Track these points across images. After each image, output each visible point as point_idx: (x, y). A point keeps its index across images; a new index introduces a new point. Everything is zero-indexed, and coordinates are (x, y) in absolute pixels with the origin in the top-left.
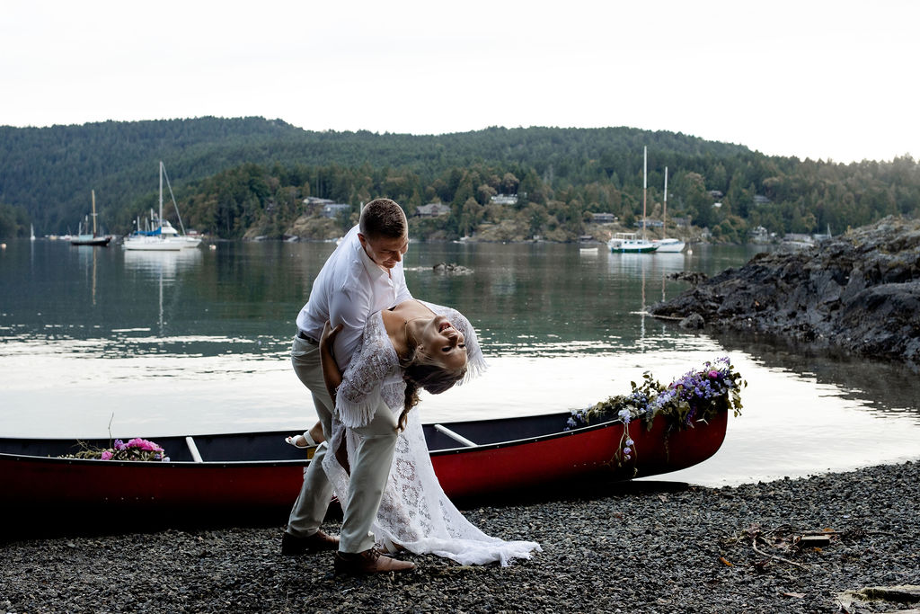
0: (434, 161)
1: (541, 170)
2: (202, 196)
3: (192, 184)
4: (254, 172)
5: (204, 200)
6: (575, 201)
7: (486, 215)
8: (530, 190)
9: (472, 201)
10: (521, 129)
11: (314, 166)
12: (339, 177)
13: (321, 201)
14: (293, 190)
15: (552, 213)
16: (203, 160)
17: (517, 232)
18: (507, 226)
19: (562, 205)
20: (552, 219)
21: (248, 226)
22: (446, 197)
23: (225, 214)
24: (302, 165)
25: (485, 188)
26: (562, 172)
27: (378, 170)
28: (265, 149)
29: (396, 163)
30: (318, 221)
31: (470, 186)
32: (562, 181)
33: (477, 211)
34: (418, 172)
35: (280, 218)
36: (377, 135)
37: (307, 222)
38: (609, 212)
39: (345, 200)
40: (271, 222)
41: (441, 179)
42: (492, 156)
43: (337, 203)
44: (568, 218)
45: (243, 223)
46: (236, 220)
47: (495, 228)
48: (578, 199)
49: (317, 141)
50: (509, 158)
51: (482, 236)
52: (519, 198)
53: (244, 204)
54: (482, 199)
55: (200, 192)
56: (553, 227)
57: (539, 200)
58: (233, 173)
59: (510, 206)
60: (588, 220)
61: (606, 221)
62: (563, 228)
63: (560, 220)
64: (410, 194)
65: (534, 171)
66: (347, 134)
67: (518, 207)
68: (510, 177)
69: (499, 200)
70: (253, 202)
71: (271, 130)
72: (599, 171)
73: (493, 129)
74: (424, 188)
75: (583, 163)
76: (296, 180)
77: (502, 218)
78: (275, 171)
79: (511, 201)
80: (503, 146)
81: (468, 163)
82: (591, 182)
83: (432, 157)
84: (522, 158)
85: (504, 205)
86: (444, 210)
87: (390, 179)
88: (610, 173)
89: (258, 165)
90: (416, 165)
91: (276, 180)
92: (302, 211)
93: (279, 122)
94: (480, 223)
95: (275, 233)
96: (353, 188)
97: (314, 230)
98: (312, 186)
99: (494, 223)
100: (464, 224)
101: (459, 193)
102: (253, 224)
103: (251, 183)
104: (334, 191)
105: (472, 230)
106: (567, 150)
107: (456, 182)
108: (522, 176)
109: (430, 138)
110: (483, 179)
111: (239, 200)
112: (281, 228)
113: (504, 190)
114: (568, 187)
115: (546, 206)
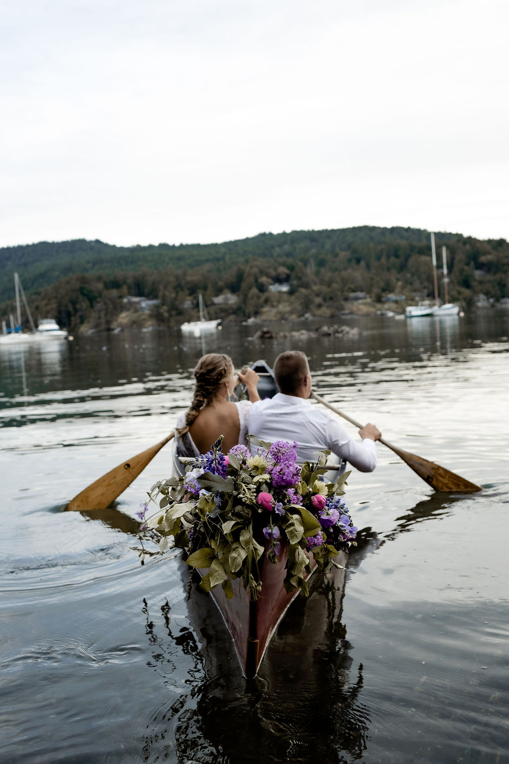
0: (221, 262)
1: (305, 262)
2: (44, 302)
3: (36, 294)
4: (83, 280)
5: (46, 305)
6: (335, 285)
7: (267, 301)
8: (299, 279)
9: (254, 291)
10: (284, 234)
11: (129, 273)
12: (150, 279)
13: (136, 299)
14: (114, 293)
15: (318, 295)
16: (43, 275)
17: (291, 312)
18: (284, 307)
19: (325, 289)
20: (318, 300)
21: (82, 322)
22: (234, 288)
23: (64, 315)
24: (120, 273)
25: (264, 279)
26: (321, 263)
27: (179, 272)
28: (88, 262)
29: (191, 266)
30: (136, 315)
31: (252, 279)
32: (323, 270)
33: (259, 297)
34: (209, 271)
35: (106, 315)
36: (174, 246)
37: (127, 316)
38: (362, 291)
39: (155, 297)
40: (100, 318)
41: (229, 275)
42: (264, 255)
43: (149, 299)
44: (331, 299)
45: (78, 321)
46: (73, 318)
47: (274, 311)
48: (337, 283)
49: (127, 254)
50: (279, 255)
51: (264, 317)
52: (291, 285)
53: (78, 306)
54: (262, 288)
55: (43, 299)
56: (320, 306)
57: (306, 286)
58: (68, 282)
59: (284, 293)
60: (346, 299)
61: (361, 299)
62: (328, 307)
63: (325, 300)
64: (205, 288)
65: (300, 264)
66: (151, 247)
67: (291, 292)
68: (283, 270)
69: (274, 288)
70: (84, 304)
71: (92, 248)
72: (349, 261)
73: (263, 235)
74: (216, 283)
75: (336, 255)
76: (116, 284)
77: (279, 302)
78: (99, 279)
79: (285, 288)
80: (273, 247)
81: (247, 261)
82: (345, 269)
83: (218, 260)
84: (288, 255)
85: (280, 292)
86: (232, 299)
87: (189, 278)
88: (358, 261)
89: (86, 275)
90: (207, 267)
91: (100, 286)
92: (123, 308)
93: (98, 242)
94: (262, 307)
95: (103, 327)
96: (161, 287)
97: (134, 322)
98: (129, 288)
99: (273, 306)
100: (250, 309)
101: (244, 285)
102: (86, 321)
103: (82, 291)
104: (147, 291)
105: (256, 313)
106: (323, 247)
107: (240, 277)
108: (291, 268)
109: (215, 246)
110: (262, 272)
111: (74, 303)
112: (108, 322)
113: (279, 280)
114: (327, 275)
115: (312, 291)
